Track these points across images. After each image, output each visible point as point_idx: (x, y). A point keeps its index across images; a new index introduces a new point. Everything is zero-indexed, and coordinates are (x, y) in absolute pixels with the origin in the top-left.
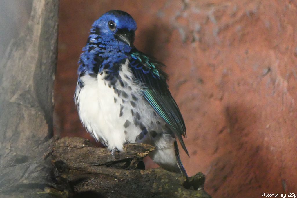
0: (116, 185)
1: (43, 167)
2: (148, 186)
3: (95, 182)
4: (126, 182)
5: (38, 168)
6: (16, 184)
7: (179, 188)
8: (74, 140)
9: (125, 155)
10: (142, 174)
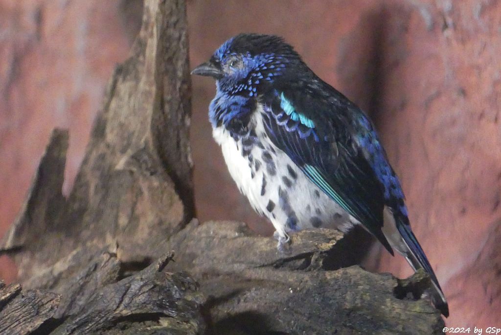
0: (291, 298)
1: (153, 286)
2: (338, 298)
3: (257, 294)
4: (304, 291)
5: (144, 287)
6: (111, 317)
7: (388, 298)
8: (223, 226)
9: (300, 248)
10: (329, 278)
